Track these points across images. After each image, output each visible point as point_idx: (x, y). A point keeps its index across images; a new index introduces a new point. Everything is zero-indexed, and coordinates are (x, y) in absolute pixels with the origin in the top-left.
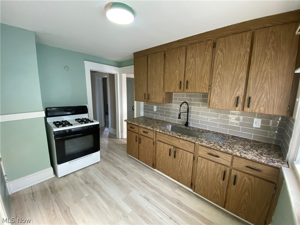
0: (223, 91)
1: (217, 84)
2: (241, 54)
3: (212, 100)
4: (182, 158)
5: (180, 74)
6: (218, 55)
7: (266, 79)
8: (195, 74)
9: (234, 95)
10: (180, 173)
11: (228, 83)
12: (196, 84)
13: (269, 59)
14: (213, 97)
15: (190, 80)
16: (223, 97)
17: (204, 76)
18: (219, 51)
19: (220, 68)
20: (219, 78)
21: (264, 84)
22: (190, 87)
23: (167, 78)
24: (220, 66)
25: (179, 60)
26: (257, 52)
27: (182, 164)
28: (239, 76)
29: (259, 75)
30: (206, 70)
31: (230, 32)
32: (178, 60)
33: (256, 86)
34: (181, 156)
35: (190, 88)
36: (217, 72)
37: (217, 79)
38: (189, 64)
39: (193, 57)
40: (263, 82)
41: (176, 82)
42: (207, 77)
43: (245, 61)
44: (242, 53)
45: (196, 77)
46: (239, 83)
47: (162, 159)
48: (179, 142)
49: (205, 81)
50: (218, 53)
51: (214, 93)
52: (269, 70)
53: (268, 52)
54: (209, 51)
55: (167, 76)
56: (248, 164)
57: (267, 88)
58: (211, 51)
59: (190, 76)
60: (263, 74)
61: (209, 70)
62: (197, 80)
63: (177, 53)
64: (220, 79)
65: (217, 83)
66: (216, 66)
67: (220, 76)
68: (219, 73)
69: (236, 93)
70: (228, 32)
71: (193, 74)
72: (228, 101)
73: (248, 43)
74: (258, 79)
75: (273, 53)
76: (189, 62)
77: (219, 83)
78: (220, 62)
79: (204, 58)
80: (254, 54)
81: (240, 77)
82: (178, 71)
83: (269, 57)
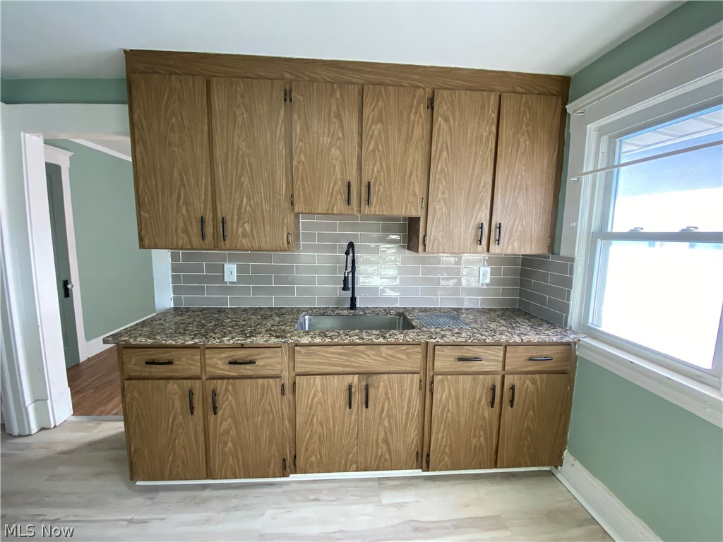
0: (452, 212)
1: (440, 195)
2: (482, 135)
3: (431, 234)
4: (388, 399)
5: (344, 160)
6: (439, 129)
7: (520, 189)
8: (388, 167)
9: (473, 219)
10: (386, 441)
11: (461, 193)
12: (391, 193)
13: (523, 153)
14: (432, 225)
15: (375, 182)
16: (452, 225)
17: (411, 175)
18: (440, 119)
19: (445, 158)
20: (444, 183)
21: (517, 199)
22: (375, 200)
23: (301, 167)
24: (445, 154)
25: (341, 121)
26: (506, 137)
27: (388, 415)
28: (481, 181)
29: (509, 182)
30: (414, 161)
31: (459, 82)
32: (335, 120)
33: (506, 202)
34: (386, 393)
35: (377, 202)
36: (439, 167)
37: (439, 183)
38: (371, 137)
39: (380, 120)
40: (516, 196)
41: (335, 184)
42: (417, 176)
43: (489, 150)
44: (485, 134)
45: (392, 175)
46: (481, 195)
47: (319, 428)
48: (377, 355)
49: (414, 187)
50: (440, 125)
51: (434, 218)
52: (523, 173)
53: (521, 140)
54: (420, 113)
55: (299, 163)
56: (530, 354)
57: (521, 206)
58: (423, 116)
59: (373, 169)
60: (516, 180)
61: (421, 161)
62: (393, 182)
63: (331, 96)
64: (446, 183)
65: (440, 193)
66: (435, 154)
67: (445, 177)
68: (442, 170)
69: (477, 216)
70: (454, 81)
71: (382, 167)
72: (462, 233)
73: (493, 115)
74: (508, 188)
75: (528, 143)
76: (370, 132)
77: (443, 193)
78: (444, 145)
79: (408, 129)
80: (502, 140)
81: (482, 183)
82: (338, 152)
83: (522, 150)
